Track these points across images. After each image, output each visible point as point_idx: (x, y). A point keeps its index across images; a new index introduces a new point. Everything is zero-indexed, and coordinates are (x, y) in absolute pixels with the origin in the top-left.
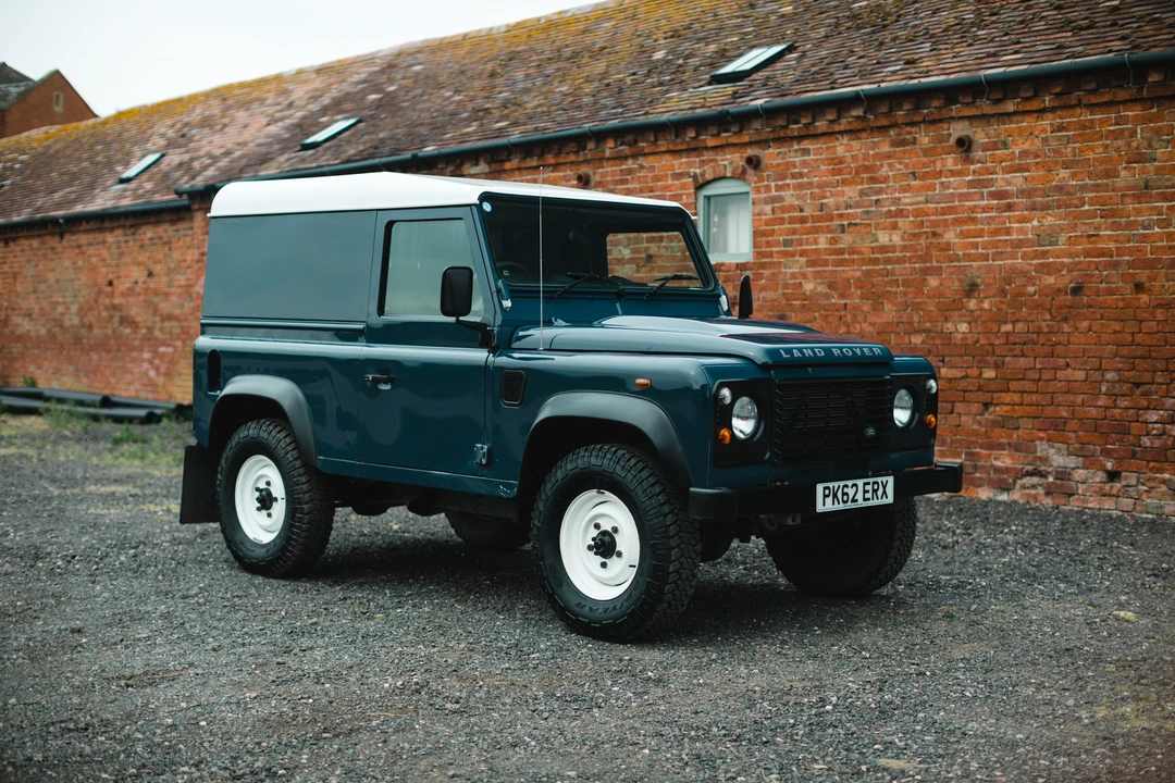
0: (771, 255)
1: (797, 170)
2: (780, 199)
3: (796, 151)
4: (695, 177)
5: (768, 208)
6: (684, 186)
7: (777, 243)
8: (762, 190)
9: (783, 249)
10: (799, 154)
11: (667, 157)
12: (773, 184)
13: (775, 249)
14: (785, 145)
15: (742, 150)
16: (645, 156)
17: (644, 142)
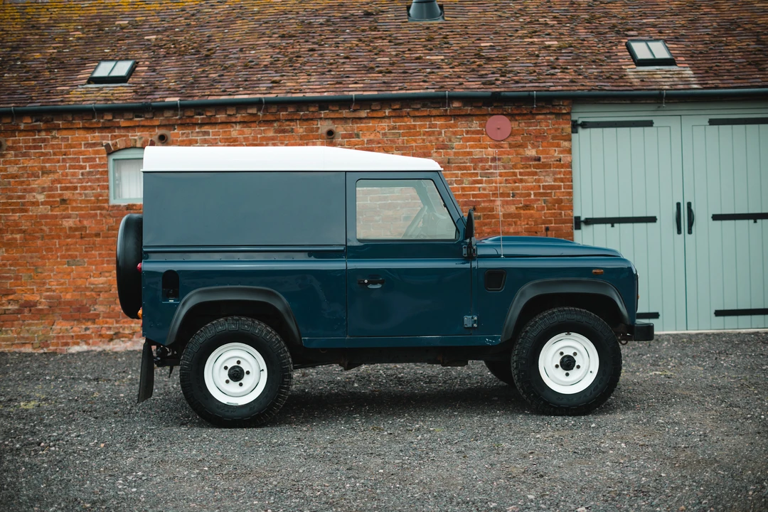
3: (198, 132)
4: (107, 146)
6: (97, 152)
10: (200, 135)
11: (82, 132)
14: (190, 128)
15: (151, 130)
16: (59, 129)
17: (59, 121)
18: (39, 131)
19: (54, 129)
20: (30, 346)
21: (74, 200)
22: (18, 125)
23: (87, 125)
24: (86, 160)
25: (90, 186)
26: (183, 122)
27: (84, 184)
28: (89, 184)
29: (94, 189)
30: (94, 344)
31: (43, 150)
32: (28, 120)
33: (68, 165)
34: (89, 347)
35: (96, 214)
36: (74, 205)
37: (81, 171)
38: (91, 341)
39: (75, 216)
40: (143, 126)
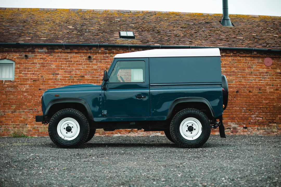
16: (114, 53)
17: (114, 50)
18: (106, 53)
19: (112, 53)
20: (98, 134)
22: (98, 51)
28: (124, 74)
29: (125, 76)
30: (123, 134)
31: (107, 61)
32: (103, 49)
34: (121, 135)
38: (122, 132)
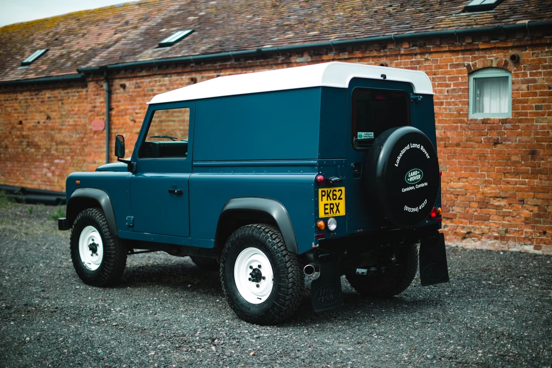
0: (526, 114)
1: (547, 64)
2: (535, 81)
3: (547, 52)
4: (468, 66)
5: (524, 86)
6: (460, 72)
7: (531, 108)
8: (520, 75)
9: (535, 111)
10: (549, 54)
11: (448, 54)
12: (528, 72)
13: (529, 111)
14: (540, 48)
15: (505, 51)
16: (431, 53)
17: (431, 45)
18: (416, 55)
19: (427, 53)
21: (440, 114)
22: (399, 50)
23: (452, 48)
24: (451, 79)
25: (453, 102)
26: (534, 42)
27: (449, 100)
28: (453, 100)
29: (456, 105)
30: (450, 240)
32: (406, 45)
33: (436, 83)
35: (457, 126)
36: (441, 118)
37: (447, 89)
38: (448, 237)
39: (440, 128)
40: (499, 48)
